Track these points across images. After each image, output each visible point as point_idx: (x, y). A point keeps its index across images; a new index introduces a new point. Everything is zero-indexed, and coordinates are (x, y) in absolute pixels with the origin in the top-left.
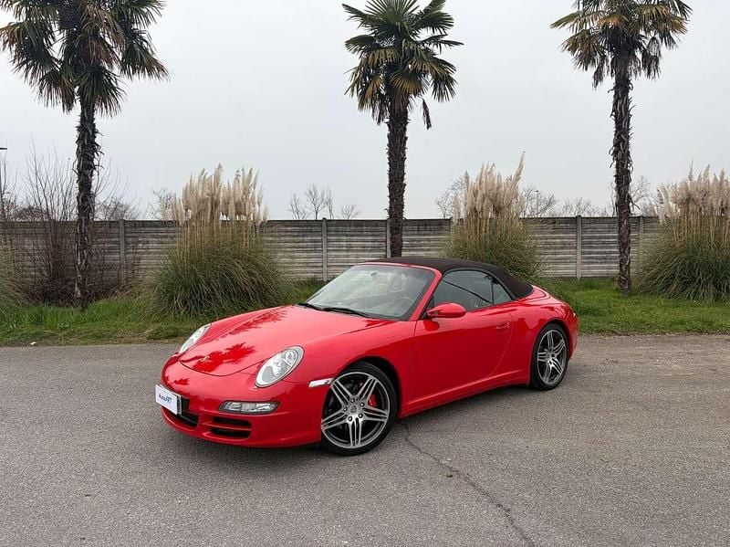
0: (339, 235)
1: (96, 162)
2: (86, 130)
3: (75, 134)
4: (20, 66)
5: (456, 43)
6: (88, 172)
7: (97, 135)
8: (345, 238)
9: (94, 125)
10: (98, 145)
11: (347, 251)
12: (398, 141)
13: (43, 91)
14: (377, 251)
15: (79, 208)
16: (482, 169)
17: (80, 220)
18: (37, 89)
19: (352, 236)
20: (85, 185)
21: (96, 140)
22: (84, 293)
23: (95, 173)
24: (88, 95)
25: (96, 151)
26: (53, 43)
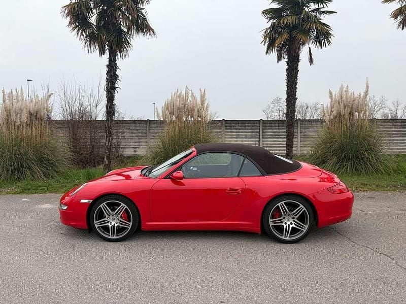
0: (232, 129)
1: (116, 86)
2: (112, 67)
3: (106, 70)
4: (73, 29)
6: (112, 91)
7: (118, 70)
8: (235, 131)
9: (116, 64)
10: (117, 76)
11: (236, 138)
12: (294, 73)
13: (87, 44)
15: (107, 112)
16: (340, 88)
17: (107, 119)
18: (84, 42)
20: (110, 98)
21: (117, 73)
22: (110, 162)
23: (116, 92)
24: (114, 46)
25: (116, 79)
26: (92, 15)
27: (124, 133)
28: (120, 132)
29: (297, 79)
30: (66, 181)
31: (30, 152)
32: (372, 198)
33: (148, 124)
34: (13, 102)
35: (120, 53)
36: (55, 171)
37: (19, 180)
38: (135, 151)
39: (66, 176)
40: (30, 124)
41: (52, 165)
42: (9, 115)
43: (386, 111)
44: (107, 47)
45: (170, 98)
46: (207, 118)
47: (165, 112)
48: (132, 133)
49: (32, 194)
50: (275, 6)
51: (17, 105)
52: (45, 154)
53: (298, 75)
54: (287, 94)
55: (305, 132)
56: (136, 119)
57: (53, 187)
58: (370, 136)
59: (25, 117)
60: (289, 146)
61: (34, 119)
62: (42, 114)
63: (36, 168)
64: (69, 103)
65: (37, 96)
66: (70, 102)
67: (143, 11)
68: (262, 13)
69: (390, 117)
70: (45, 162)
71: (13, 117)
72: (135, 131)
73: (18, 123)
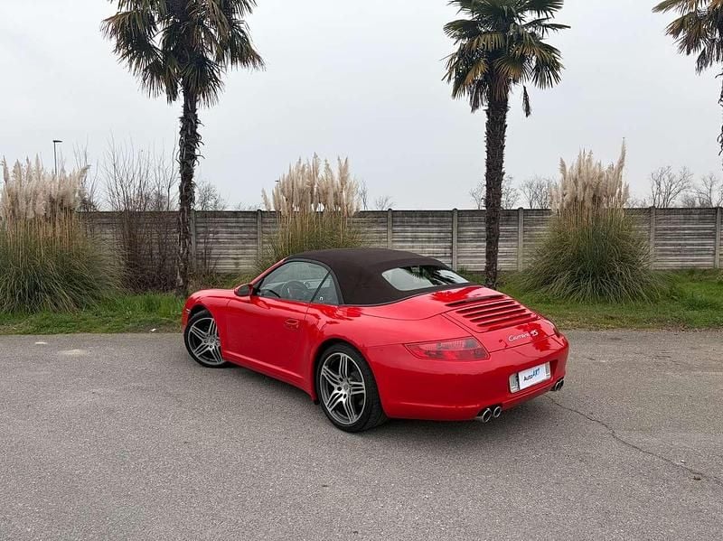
0: (404, 226)
1: (197, 152)
2: (190, 121)
3: (179, 125)
4: (124, 56)
5: (561, 27)
6: (190, 162)
7: (199, 125)
8: (410, 229)
9: (196, 116)
10: (199, 135)
11: (412, 242)
12: (498, 129)
13: (146, 82)
14: (441, 242)
15: (181, 198)
16: (580, 156)
17: (182, 210)
18: (141, 78)
19: (418, 226)
20: (187, 174)
21: (198, 131)
22: (186, 282)
23: (196, 163)
24: (193, 86)
25: (197, 141)
26: (155, 33)
27: (217, 233)
28: (210, 232)
29: (503, 140)
30: (111, 313)
31: (51, 265)
32: (616, 339)
33: (260, 218)
34: (20, 181)
35: (204, 97)
36: (93, 296)
37: (33, 311)
38: (237, 264)
39: (111, 305)
40: (50, 218)
41: (90, 287)
42: (15, 202)
43: (690, 194)
44: (180, 88)
45: (287, 174)
46: (351, 207)
47: (278, 197)
48: (232, 233)
49: (52, 333)
50: (466, 16)
51: (28, 186)
52: (76, 269)
53: (506, 134)
54: (487, 166)
55: (532, 230)
56: (246, 210)
57: (88, 323)
58: (626, 238)
59: (41, 207)
60: (492, 255)
61: (58, 208)
62: (72, 201)
63: (60, 291)
64: (121, 181)
65: (63, 170)
66: (125, 179)
67: (241, 25)
68: (445, 29)
69: (698, 204)
70: (76, 282)
71: (23, 205)
72: (237, 230)
73: (31, 215)
